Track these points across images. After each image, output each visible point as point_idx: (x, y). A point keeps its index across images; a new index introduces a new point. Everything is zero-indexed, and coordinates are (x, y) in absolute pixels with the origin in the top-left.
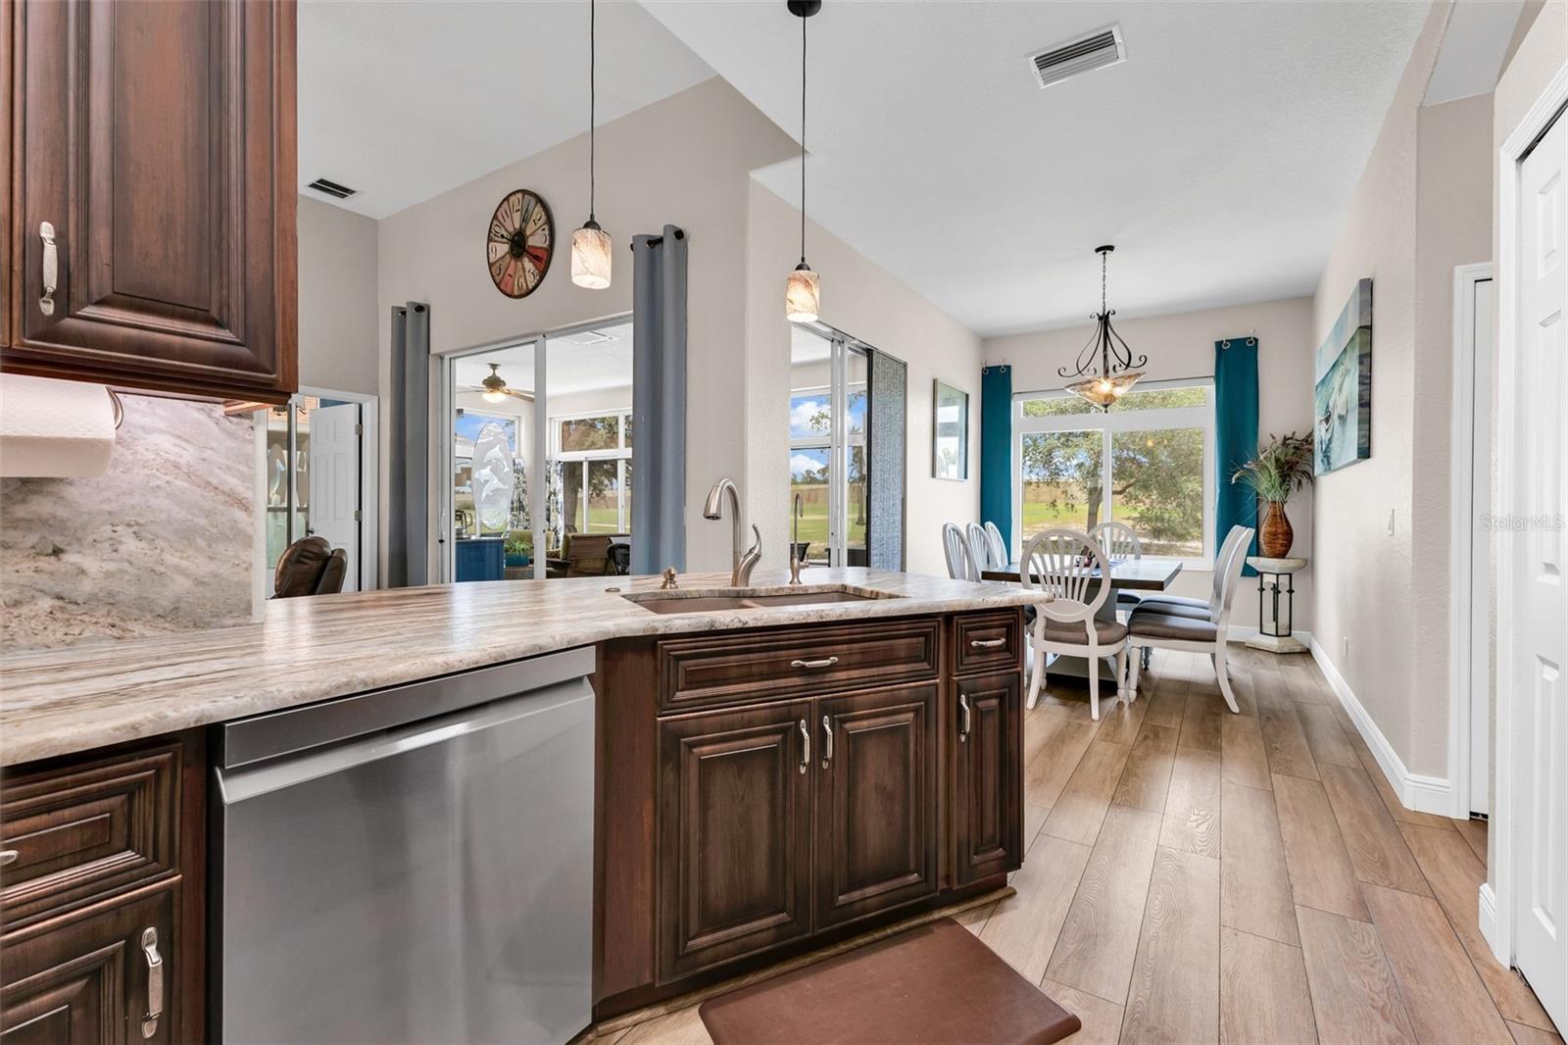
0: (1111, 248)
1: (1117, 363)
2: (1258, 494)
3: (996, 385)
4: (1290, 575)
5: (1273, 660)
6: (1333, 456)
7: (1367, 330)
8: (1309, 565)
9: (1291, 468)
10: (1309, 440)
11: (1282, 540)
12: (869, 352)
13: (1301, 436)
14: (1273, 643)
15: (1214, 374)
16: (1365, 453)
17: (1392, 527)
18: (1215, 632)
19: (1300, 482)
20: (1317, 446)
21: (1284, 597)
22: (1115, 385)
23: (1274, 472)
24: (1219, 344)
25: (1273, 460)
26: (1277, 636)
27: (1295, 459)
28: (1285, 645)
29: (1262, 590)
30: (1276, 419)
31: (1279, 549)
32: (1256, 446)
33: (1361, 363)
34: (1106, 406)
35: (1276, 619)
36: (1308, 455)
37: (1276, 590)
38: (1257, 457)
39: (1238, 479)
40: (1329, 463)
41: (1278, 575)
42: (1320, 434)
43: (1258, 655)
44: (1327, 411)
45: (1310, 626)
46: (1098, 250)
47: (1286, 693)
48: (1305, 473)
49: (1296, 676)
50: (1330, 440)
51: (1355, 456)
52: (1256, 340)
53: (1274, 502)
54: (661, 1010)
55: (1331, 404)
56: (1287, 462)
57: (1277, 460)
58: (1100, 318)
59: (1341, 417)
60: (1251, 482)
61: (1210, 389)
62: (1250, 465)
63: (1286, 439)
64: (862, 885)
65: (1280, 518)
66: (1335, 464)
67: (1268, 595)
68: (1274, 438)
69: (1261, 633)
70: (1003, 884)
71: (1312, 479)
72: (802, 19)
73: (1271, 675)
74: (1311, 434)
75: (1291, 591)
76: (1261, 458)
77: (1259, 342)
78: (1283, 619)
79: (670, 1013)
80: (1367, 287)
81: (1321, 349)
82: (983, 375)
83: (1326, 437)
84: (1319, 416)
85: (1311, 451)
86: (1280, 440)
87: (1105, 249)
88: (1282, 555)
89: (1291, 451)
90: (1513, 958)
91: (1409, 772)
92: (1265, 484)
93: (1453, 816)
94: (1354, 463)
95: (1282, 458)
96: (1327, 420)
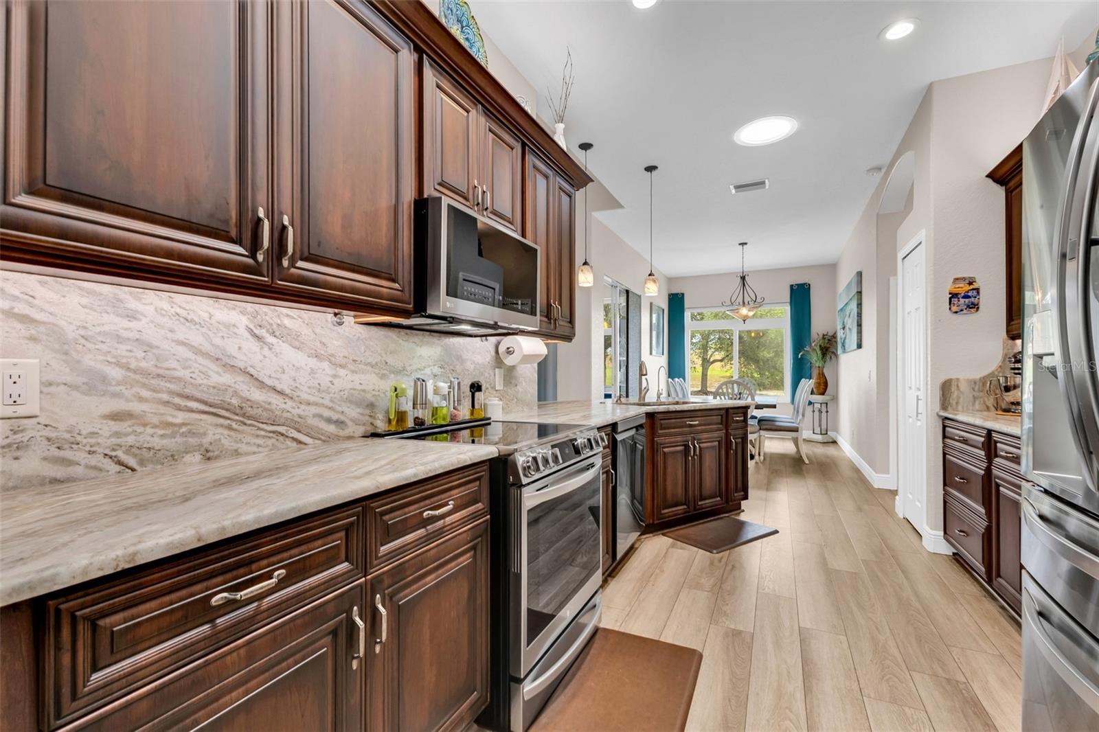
0: (746, 244)
1: (750, 300)
2: (811, 363)
3: (676, 303)
4: (827, 404)
5: (820, 445)
6: (847, 346)
7: (860, 293)
8: (835, 399)
9: (827, 350)
10: (834, 336)
11: (823, 387)
12: (627, 292)
13: (830, 334)
14: (819, 438)
15: (789, 301)
16: (859, 346)
17: (870, 378)
18: (798, 428)
19: (831, 358)
20: (839, 340)
21: (824, 415)
22: (749, 311)
23: (819, 352)
24: (792, 286)
25: (818, 347)
26: (821, 434)
27: (828, 345)
28: (825, 439)
29: (814, 411)
30: (819, 324)
31: (821, 390)
32: (810, 340)
33: (858, 307)
34: (744, 321)
35: (820, 426)
36: (834, 343)
37: (820, 412)
38: (811, 344)
39: (801, 355)
40: (845, 349)
41: (821, 404)
42: (840, 334)
43: (814, 443)
44: (843, 324)
45: (836, 430)
46: (740, 244)
47: (827, 457)
48: (833, 352)
49: (831, 450)
50: (845, 338)
51: (855, 347)
52: (809, 285)
53: (819, 367)
54: (651, 535)
55: (845, 321)
56: (825, 347)
57: (820, 346)
58: (741, 278)
59: (850, 329)
60: (808, 358)
61: (788, 308)
62: (807, 348)
63: (824, 335)
64: (705, 499)
65: (822, 376)
66: (847, 349)
67: (817, 413)
68: (818, 335)
69: (814, 433)
70: (739, 508)
71: (836, 355)
72: (649, 173)
73: (820, 450)
74: (835, 333)
75: (827, 412)
76: (813, 345)
77: (811, 286)
78: (824, 427)
79: (654, 536)
80: (860, 274)
81: (840, 295)
82: (669, 298)
83: (843, 336)
84: (839, 327)
85: (836, 342)
86: (821, 336)
87: (743, 244)
88: (823, 394)
89: (827, 341)
90: (904, 515)
91: (876, 473)
92: (815, 358)
93: (892, 489)
94: (855, 350)
95: (822, 345)
96: (844, 328)
